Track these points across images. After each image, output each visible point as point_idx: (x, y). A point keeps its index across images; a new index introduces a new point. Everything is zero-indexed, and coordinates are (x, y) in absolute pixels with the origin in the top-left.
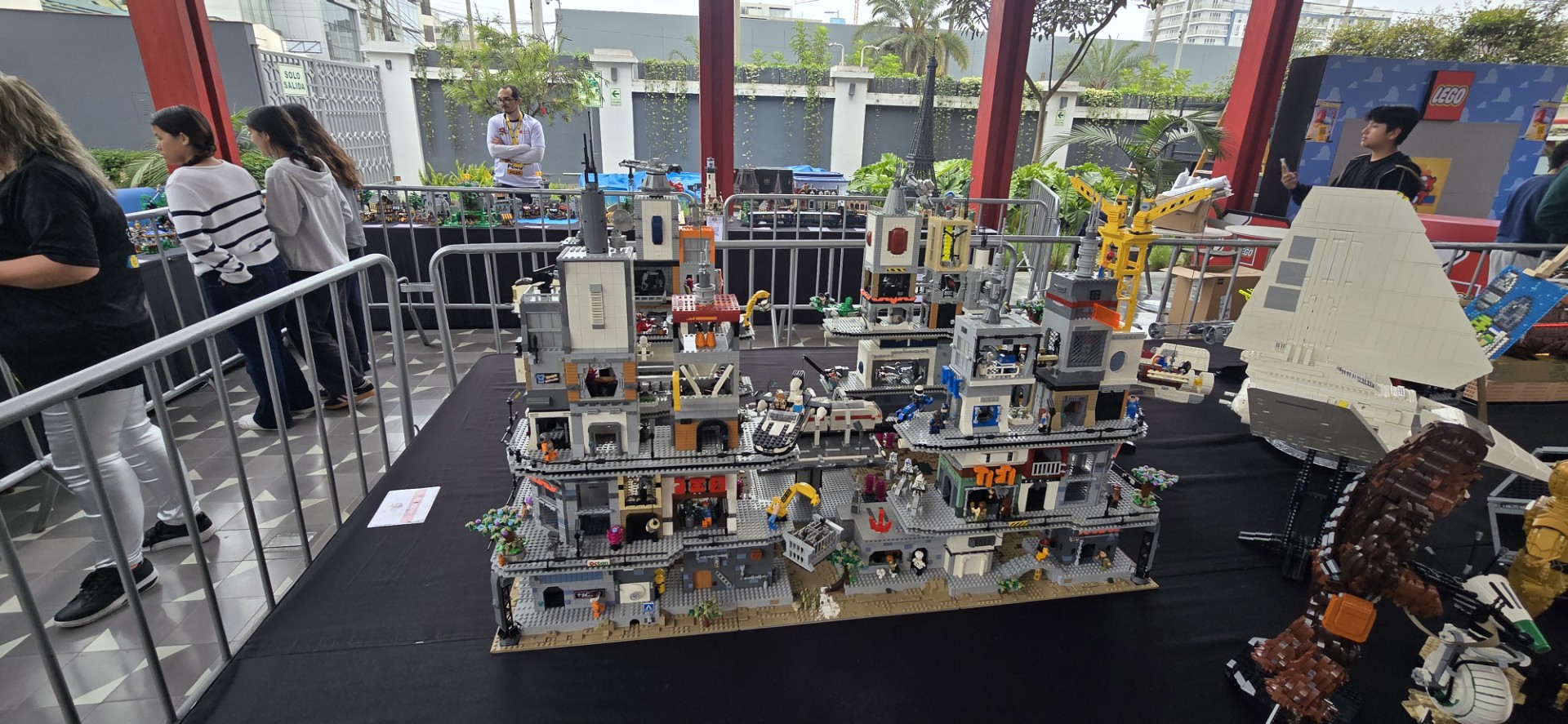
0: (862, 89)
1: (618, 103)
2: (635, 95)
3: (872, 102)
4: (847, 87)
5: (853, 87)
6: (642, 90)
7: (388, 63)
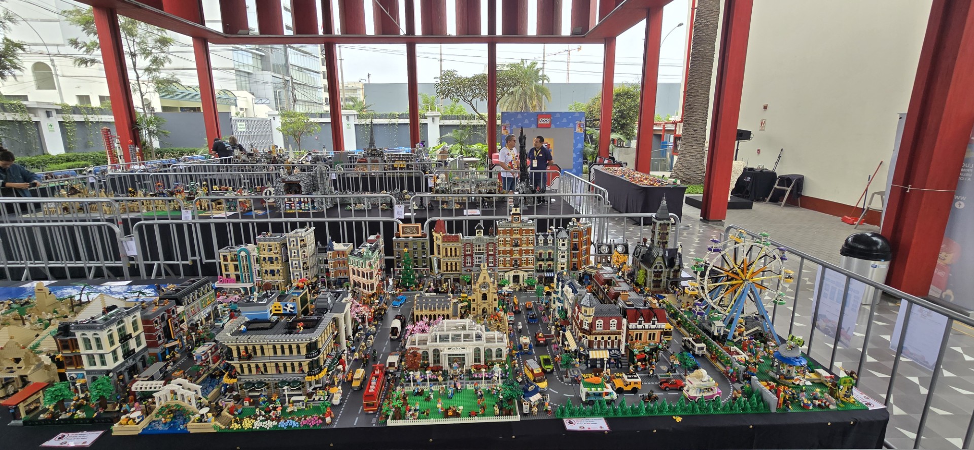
0: (437, 119)
1: (350, 128)
2: (355, 125)
3: (442, 124)
4: (431, 118)
5: (433, 119)
6: (357, 123)
7: (274, 118)
